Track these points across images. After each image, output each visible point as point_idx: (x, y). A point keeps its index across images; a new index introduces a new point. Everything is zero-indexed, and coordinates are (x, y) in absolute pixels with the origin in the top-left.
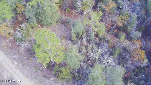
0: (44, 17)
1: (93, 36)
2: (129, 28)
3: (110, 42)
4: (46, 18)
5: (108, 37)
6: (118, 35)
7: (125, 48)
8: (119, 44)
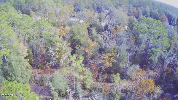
0: (13, 76)
1: (79, 89)
2: (121, 65)
3: (103, 89)
4: (17, 77)
5: (99, 85)
6: (110, 80)
7: (125, 90)
8: (115, 88)
